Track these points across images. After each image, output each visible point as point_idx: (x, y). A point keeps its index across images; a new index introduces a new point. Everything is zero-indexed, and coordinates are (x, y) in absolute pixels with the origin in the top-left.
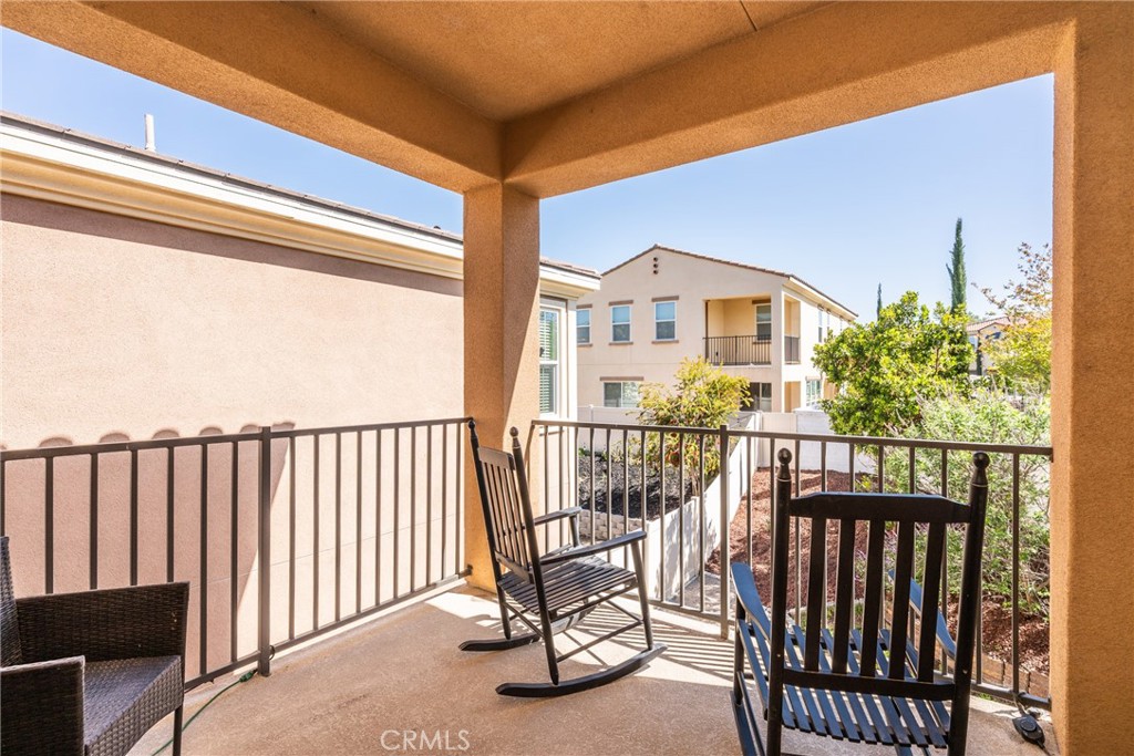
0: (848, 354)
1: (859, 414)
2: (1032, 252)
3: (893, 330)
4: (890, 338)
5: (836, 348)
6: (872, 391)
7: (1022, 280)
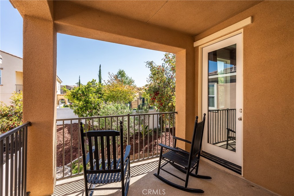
0: (81, 93)
1: (84, 108)
2: (111, 74)
3: (92, 88)
4: (91, 90)
5: (78, 91)
6: (87, 102)
7: (109, 79)
